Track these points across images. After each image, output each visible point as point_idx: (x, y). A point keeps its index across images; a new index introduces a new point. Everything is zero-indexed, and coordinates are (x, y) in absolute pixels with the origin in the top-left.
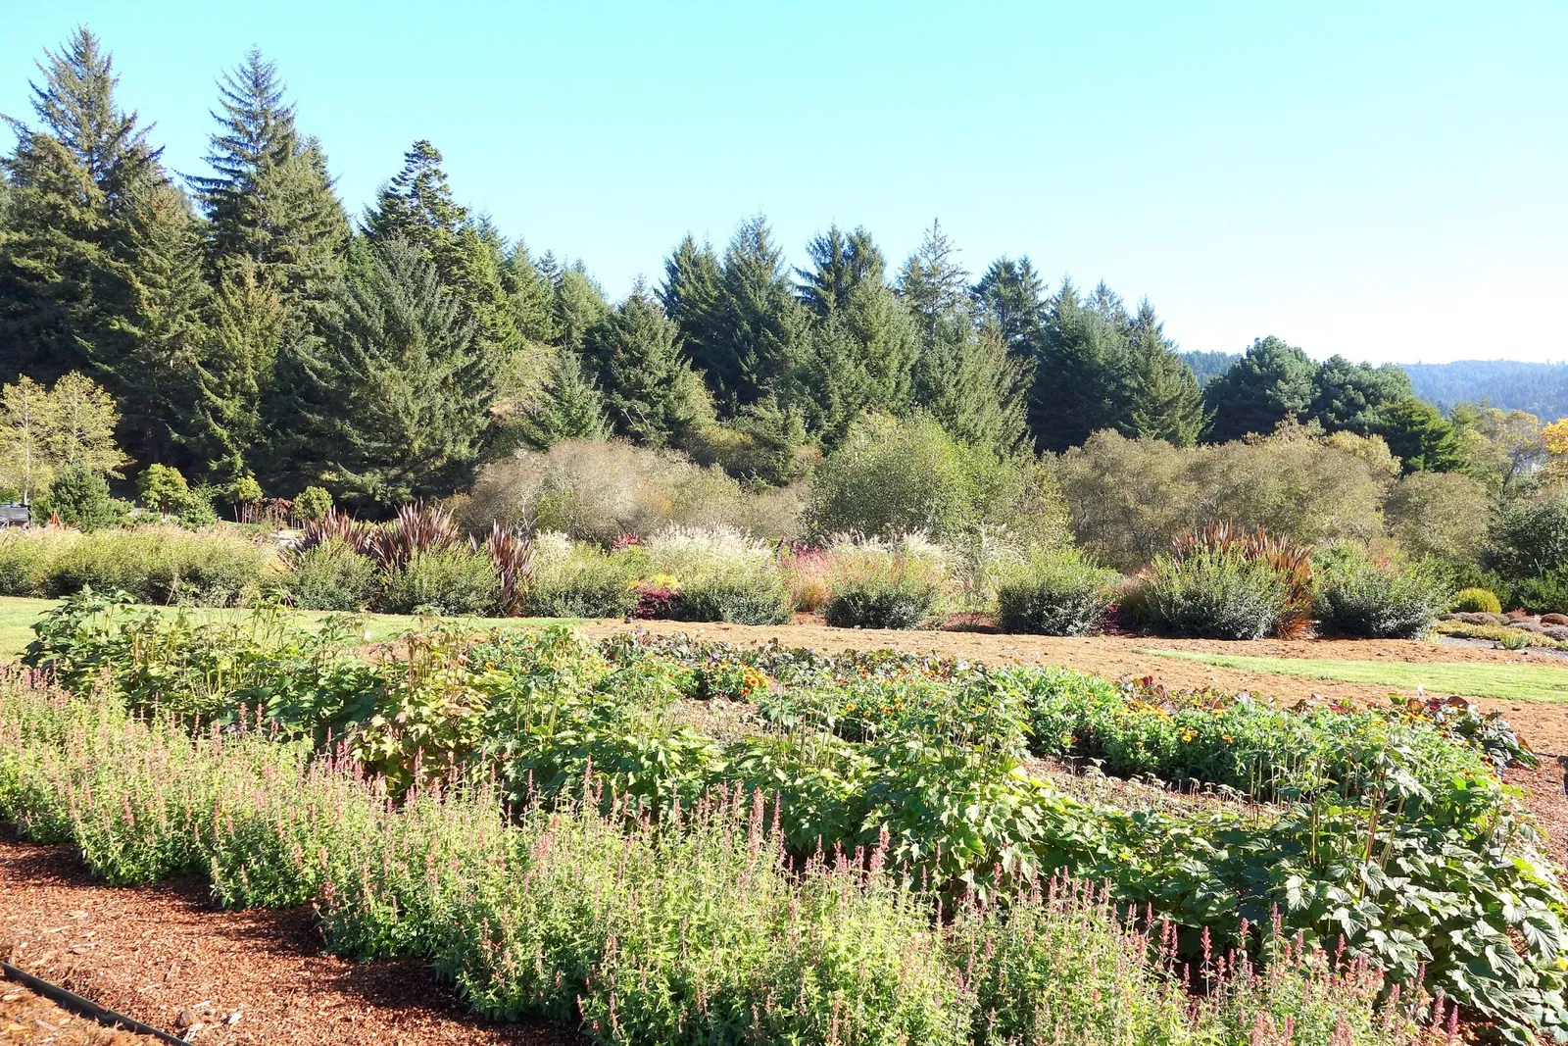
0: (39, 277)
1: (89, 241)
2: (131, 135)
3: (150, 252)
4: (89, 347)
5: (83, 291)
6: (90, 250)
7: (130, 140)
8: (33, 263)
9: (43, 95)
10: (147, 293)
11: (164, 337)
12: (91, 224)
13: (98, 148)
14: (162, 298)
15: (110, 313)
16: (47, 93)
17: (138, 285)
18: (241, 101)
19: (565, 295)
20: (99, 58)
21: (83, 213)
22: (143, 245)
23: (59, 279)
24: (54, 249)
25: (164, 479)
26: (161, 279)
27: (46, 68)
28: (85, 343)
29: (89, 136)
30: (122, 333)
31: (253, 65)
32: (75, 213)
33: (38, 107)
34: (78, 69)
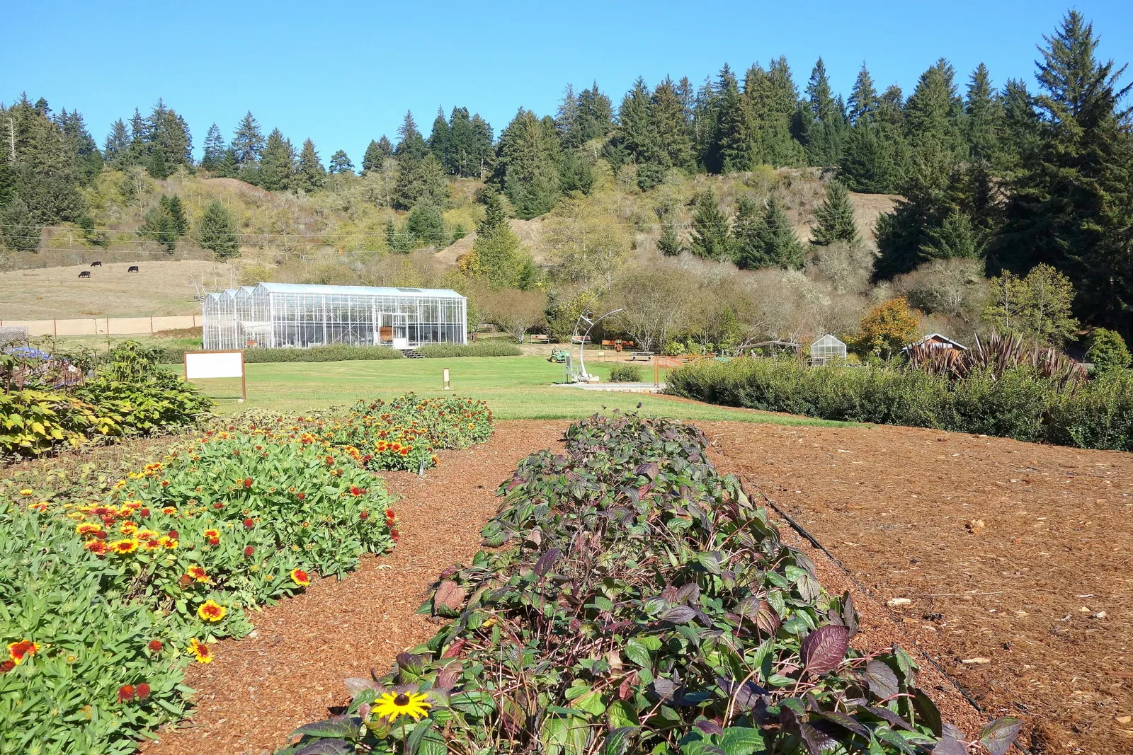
0: (1036, 200)
1: (1072, 166)
2: (1107, 80)
3: (1110, 166)
4: (1065, 244)
5: (1066, 204)
6: (1071, 173)
7: (1105, 84)
8: (1031, 191)
9: (1043, 69)
10: (1109, 198)
11: (1121, 230)
12: (1074, 154)
13: (1081, 96)
14: (1121, 201)
15: (1081, 217)
16: (1046, 66)
17: (1102, 192)
20: (1083, 28)
21: (1067, 147)
22: (1106, 162)
23: (1048, 197)
24: (1048, 178)
25: (1105, 340)
26: (1121, 186)
27: (1043, 48)
28: (1062, 242)
29: (1074, 89)
30: (1090, 232)
32: (1061, 149)
33: (1039, 78)
34: (1067, 42)
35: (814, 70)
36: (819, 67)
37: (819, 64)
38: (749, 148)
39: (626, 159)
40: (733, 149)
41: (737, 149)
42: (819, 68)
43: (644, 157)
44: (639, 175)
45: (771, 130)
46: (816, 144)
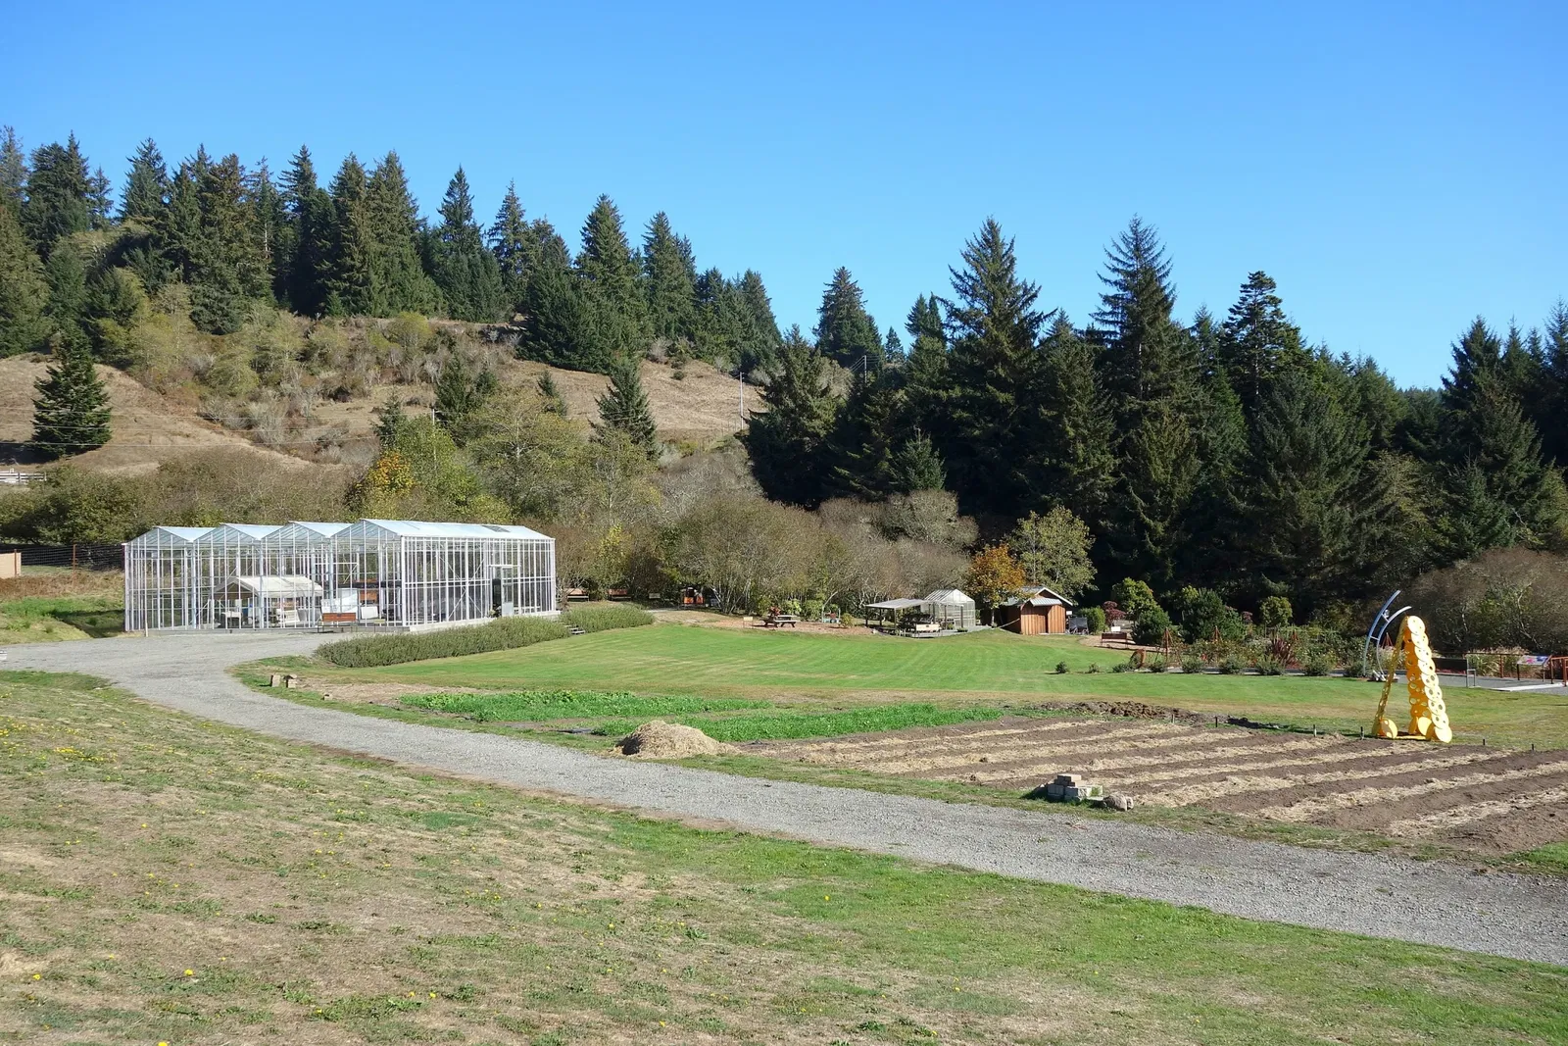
4: (1027, 480)
9: (958, 277)
11: (1087, 469)
14: (1083, 437)
16: (962, 274)
18: (1124, 263)
19: (1371, 396)
20: (1003, 241)
25: (1137, 591)
27: (959, 255)
31: (1135, 233)
33: (956, 286)
34: (986, 252)
35: (452, 182)
36: (460, 180)
37: (460, 176)
38: (367, 281)
39: (167, 274)
40: (341, 279)
41: (349, 279)
42: (459, 182)
43: (200, 275)
44: (193, 303)
45: (397, 260)
46: (460, 288)
